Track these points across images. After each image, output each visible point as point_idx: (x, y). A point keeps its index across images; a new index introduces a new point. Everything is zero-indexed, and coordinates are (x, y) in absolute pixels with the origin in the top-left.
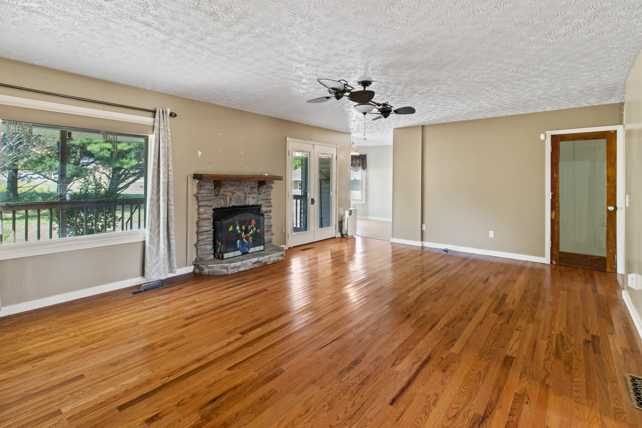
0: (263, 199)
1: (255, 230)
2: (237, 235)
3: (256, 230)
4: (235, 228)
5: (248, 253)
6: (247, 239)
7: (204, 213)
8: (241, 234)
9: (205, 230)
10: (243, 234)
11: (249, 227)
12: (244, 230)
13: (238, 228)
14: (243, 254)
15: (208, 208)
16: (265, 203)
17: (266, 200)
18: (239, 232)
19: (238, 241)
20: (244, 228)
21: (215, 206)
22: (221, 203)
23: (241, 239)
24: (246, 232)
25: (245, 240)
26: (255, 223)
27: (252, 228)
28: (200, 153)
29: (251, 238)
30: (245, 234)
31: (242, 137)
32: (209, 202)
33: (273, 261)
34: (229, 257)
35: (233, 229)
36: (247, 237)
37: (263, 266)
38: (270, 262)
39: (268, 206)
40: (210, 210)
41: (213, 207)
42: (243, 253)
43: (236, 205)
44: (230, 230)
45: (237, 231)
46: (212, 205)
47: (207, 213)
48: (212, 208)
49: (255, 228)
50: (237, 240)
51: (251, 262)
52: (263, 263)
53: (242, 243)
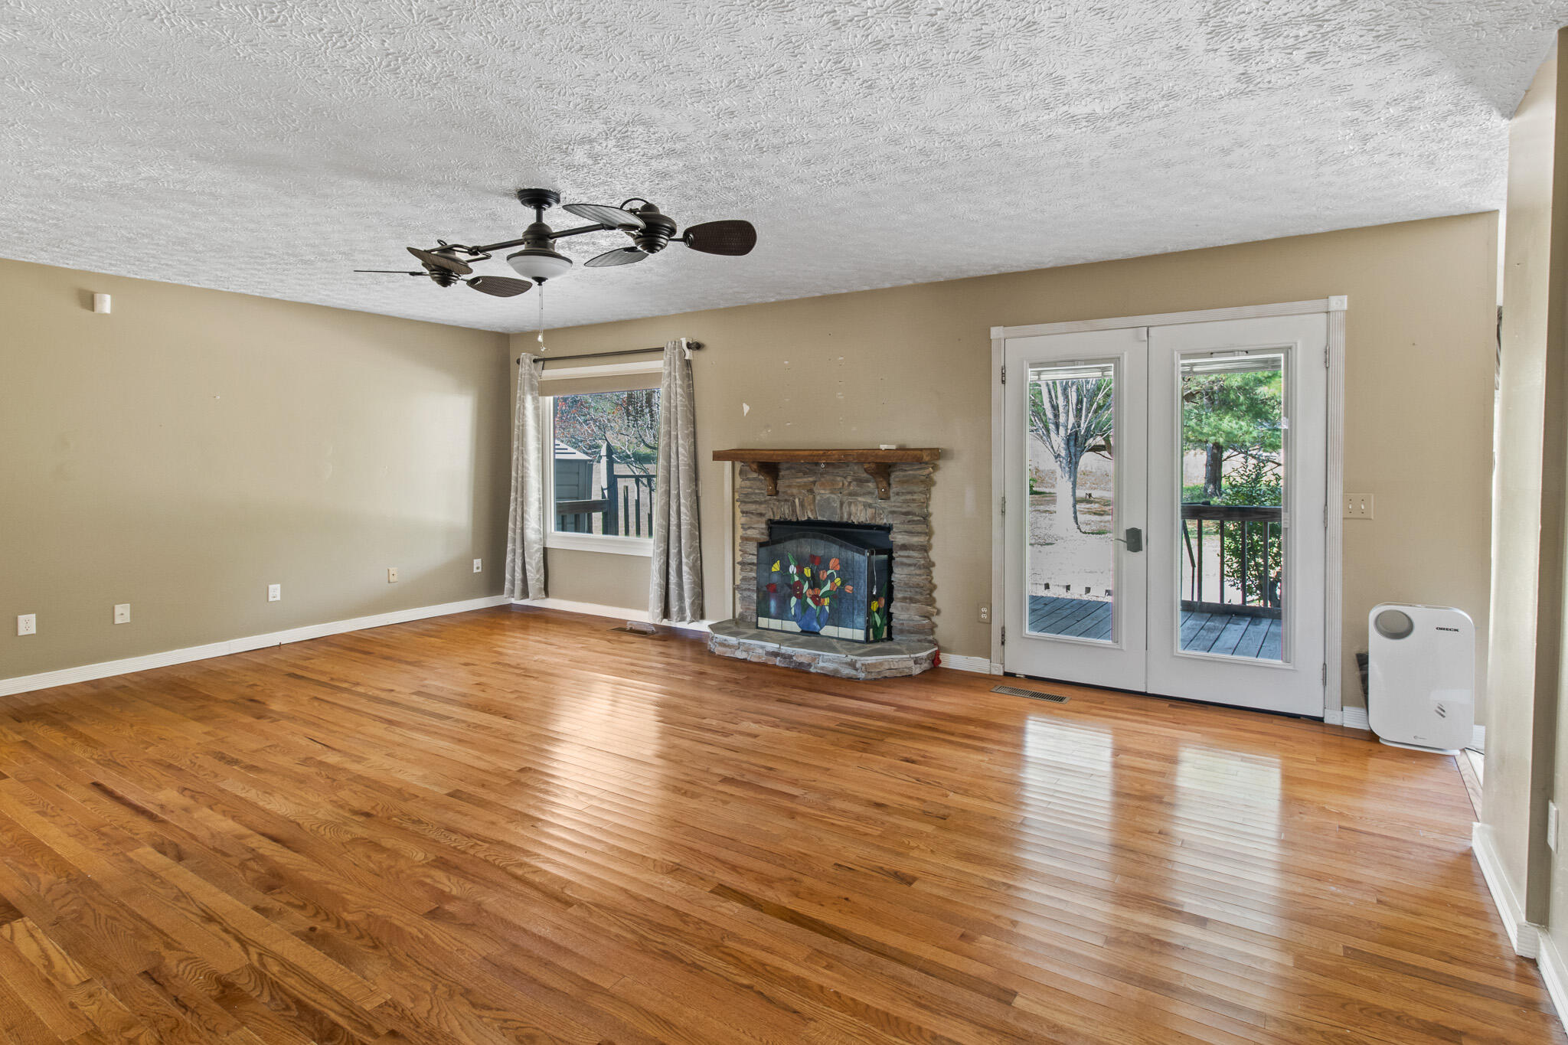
0: (893, 512)
1: (839, 584)
2: (789, 586)
3: (843, 584)
4: (785, 568)
5: (818, 633)
6: (816, 599)
7: (749, 528)
8: (800, 584)
9: (749, 561)
10: (806, 586)
11: (824, 575)
12: (808, 578)
13: (792, 569)
14: (804, 632)
15: (755, 518)
16: (903, 523)
17: (907, 514)
18: (797, 579)
19: (794, 600)
20: (807, 572)
21: (769, 515)
22: (784, 512)
23: (801, 596)
24: (815, 583)
25: (809, 601)
26: (838, 568)
27: (831, 577)
28: (746, 408)
29: (827, 601)
30: (810, 587)
31: (841, 358)
32: (758, 506)
33: (822, 668)
34: (771, 627)
35: (781, 568)
36: (817, 596)
37: (794, 669)
38: (815, 668)
39: (912, 533)
40: (758, 522)
41: (768, 517)
42: (806, 629)
43: (820, 518)
44: (773, 570)
45: (790, 576)
46: (764, 512)
47: (754, 528)
48: (764, 519)
49: (838, 581)
50: (790, 597)
51: (763, 647)
52: (795, 662)
53: (803, 606)
